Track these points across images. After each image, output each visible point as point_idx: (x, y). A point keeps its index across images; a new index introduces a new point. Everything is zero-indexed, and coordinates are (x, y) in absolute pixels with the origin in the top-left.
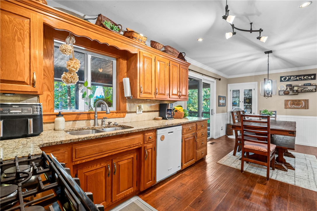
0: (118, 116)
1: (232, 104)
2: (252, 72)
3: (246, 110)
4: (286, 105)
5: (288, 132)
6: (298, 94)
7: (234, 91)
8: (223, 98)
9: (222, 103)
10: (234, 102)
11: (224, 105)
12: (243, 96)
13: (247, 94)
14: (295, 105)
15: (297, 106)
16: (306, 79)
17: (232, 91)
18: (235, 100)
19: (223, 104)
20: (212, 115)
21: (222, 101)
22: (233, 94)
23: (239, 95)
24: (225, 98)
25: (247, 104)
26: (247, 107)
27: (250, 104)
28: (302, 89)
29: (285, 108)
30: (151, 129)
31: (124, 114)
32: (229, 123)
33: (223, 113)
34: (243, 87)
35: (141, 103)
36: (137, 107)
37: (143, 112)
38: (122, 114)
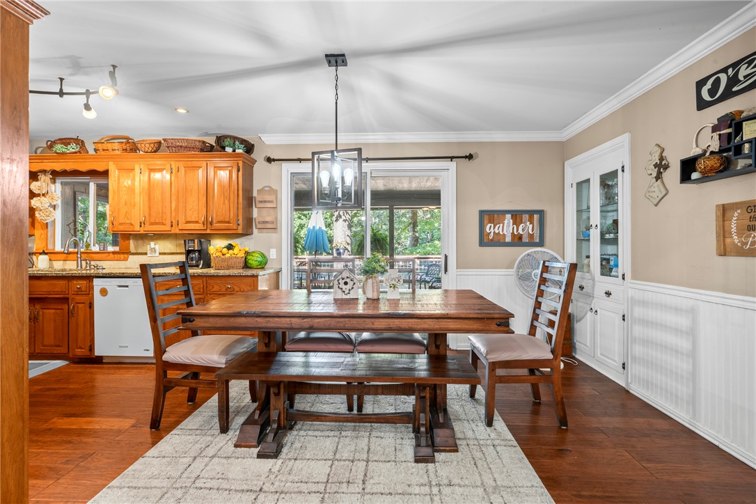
1: (575, 237)
4: (720, 232)
9: (505, 233)
11: (526, 240)
12: (599, 203)
17: (574, 187)
21: (505, 229)
29: (719, 248)
30: (77, 275)
31: (126, 256)
35: (156, 239)
36: (148, 246)
37: (160, 254)
38: (122, 256)
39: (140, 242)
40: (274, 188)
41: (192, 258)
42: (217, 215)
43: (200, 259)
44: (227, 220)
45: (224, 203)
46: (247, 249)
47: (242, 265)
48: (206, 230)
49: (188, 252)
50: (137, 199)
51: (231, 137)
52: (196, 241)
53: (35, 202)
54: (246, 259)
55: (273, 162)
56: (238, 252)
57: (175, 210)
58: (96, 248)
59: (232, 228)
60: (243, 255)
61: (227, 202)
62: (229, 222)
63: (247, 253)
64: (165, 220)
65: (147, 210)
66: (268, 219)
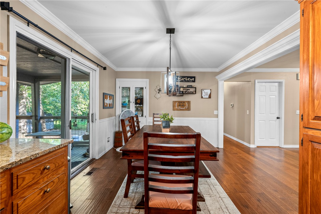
1: (121, 105)
2: (143, 67)
3: (137, 113)
4: (174, 106)
5: (209, 154)
6: (183, 96)
7: (123, 88)
8: (109, 96)
9: (108, 103)
10: (124, 102)
11: (111, 106)
12: (134, 96)
13: (138, 93)
14: (181, 106)
15: (182, 107)
16: (189, 81)
17: (121, 88)
18: (125, 100)
19: (110, 104)
20: (93, 122)
21: (108, 101)
22: (122, 92)
23: (130, 94)
24: (112, 97)
25: (138, 105)
26: (138, 109)
27: (142, 105)
28: (186, 90)
29: (173, 109)
32: (117, 130)
33: (109, 117)
34: (134, 84)
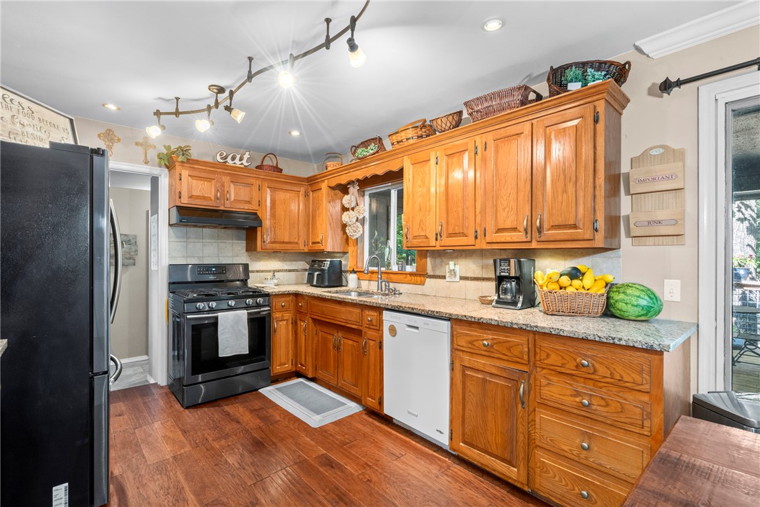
0: (413, 281)
30: (368, 304)
31: (422, 278)
35: (456, 257)
36: (447, 266)
37: (462, 278)
38: (419, 278)
39: (438, 261)
40: (676, 147)
41: (506, 289)
42: (551, 214)
43: (519, 291)
44: (571, 222)
45: (565, 191)
46: (610, 278)
47: (600, 310)
48: (531, 242)
49: (500, 280)
50: (433, 202)
51: (577, 65)
52: (512, 261)
53: (346, 217)
54: (608, 298)
55: (676, 89)
56: (592, 283)
57: (480, 213)
58: (395, 268)
59: (581, 237)
60: (603, 291)
61: (571, 188)
62: (575, 227)
63: (610, 286)
64: (468, 228)
65: (444, 216)
66: (661, 215)
